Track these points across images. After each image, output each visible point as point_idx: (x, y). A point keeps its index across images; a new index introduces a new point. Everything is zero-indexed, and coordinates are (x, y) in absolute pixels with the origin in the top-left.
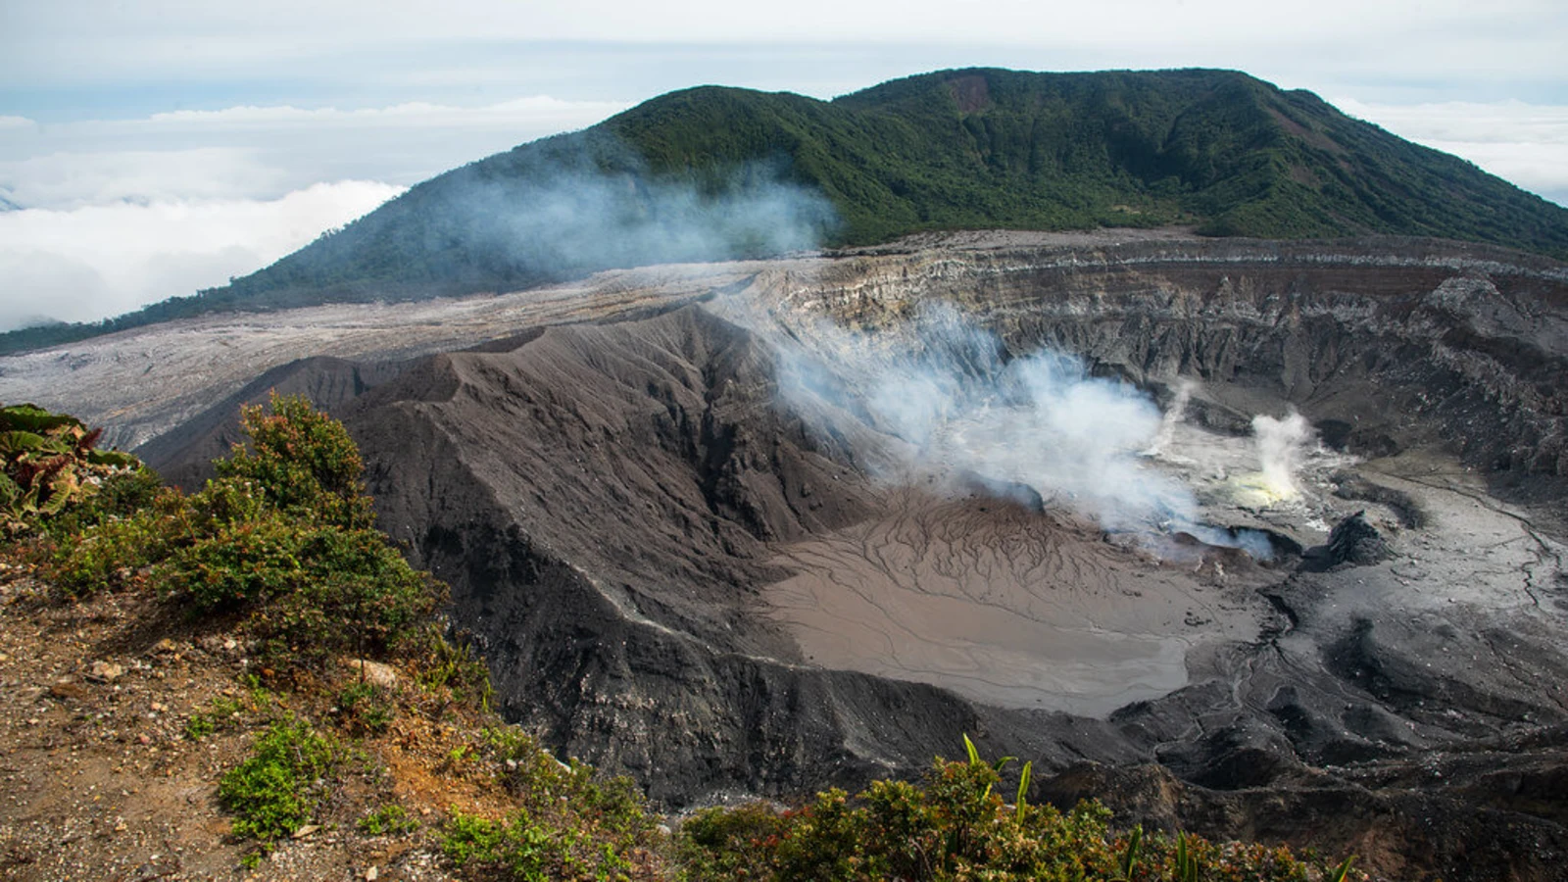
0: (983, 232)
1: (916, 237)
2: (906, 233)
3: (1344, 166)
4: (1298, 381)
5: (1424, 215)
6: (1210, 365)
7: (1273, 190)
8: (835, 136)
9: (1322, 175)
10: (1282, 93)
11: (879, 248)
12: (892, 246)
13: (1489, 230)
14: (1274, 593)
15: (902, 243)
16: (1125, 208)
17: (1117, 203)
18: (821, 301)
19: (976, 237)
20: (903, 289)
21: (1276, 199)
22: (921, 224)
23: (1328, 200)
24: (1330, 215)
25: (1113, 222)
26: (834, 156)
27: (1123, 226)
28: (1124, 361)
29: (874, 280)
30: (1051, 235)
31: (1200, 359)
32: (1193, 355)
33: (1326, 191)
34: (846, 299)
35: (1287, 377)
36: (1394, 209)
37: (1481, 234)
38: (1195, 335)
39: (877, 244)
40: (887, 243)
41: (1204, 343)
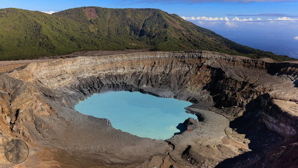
0: (95, 51)
1: (77, 53)
2: (74, 52)
3: (184, 32)
4: (175, 87)
5: (203, 45)
6: (154, 84)
7: (168, 39)
8: (53, 24)
9: (179, 35)
10: (170, 15)
11: (66, 56)
12: (70, 55)
13: (217, 48)
14: (169, 141)
15: (73, 54)
16: (133, 44)
17: (131, 43)
18: (48, 71)
19: (93, 52)
20: (72, 67)
21: (169, 41)
22: (79, 49)
23: (181, 41)
24: (182, 45)
25: (129, 48)
26: (53, 30)
27: (132, 49)
28: (133, 84)
29: (64, 65)
30: (113, 51)
31: (151, 82)
32: (150, 81)
33: (180, 39)
34: (56, 70)
35: (172, 85)
36: (196, 43)
37: (215, 48)
38: (150, 76)
39: (66, 55)
40: (69, 54)
41: (152, 78)
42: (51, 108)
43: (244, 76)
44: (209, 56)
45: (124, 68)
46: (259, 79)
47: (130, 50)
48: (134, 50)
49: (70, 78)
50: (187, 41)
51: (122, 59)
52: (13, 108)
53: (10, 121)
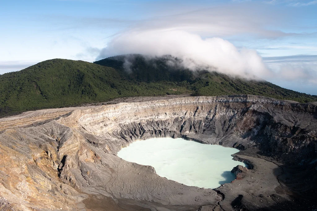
0: (136, 97)
1: (118, 99)
2: (115, 98)
4: (219, 132)
5: (246, 89)
6: (197, 129)
7: (210, 84)
8: (95, 72)
9: (221, 79)
11: (108, 102)
12: (112, 101)
13: (261, 92)
14: (217, 190)
15: (114, 101)
16: (173, 89)
17: (171, 88)
18: (91, 118)
19: (134, 98)
20: (114, 113)
21: (210, 86)
22: (119, 96)
23: (223, 86)
24: (224, 89)
25: (170, 93)
26: (94, 78)
27: (172, 94)
28: (175, 130)
29: (106, 111)
30: (154, 97)
31: (195, 128)
32: (193, 127)
33: (222, 83)
34: (98, 117)
35: (217, 131)
36: (239, 88)
37: (259, 93)
38: (193, 122)
39: (107, 101)
40: (110, 101)
41: (195, 124)
42: (95, 155)
43: (294, 120)
44: (254, 100)
45: (166, 114)
46: (310, 124)
47: (171, 95)
48: (175, 95)
49: (113, 125)
50: (230, 85)
51: (163, 105)
52: (60, 155)
53: (57, 167)
